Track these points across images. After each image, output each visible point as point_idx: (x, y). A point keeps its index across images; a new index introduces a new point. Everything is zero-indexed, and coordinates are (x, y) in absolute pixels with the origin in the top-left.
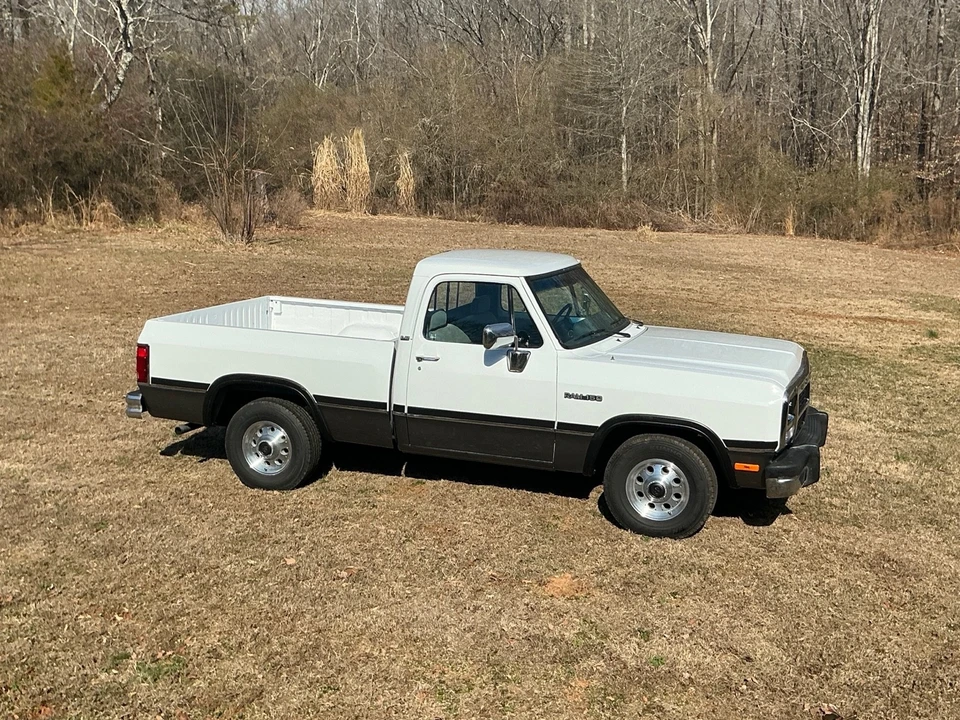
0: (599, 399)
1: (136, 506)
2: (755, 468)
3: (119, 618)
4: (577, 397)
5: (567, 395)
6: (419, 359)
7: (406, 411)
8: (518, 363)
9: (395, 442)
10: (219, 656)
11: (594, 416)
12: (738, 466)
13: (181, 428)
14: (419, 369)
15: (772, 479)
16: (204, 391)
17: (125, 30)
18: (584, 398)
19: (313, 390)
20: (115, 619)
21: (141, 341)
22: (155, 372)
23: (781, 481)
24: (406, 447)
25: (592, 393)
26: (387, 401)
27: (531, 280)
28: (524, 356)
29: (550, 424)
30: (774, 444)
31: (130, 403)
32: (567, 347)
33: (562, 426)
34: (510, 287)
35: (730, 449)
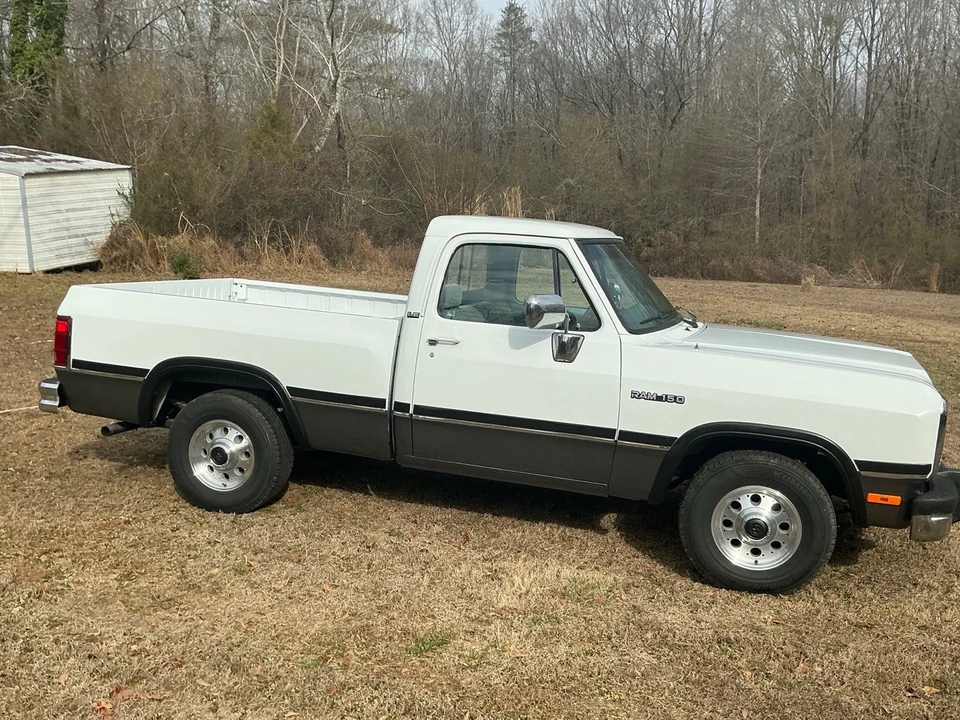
0: (680, 400)
2: (895, 500)
4: (647, 397)
5: (635, 395)
6: (433, 343)
7: (411, 411)
8: (566, 352)
9: (393, 454)
11: (673, 424)
12: (873, 497)
13: (110, 428)
14: (432, 355)
15: (922, 517)
16: (141, 379)
18: (659, 399)
19: (287, 380)
21: (62, 311)
22: (77, 352)
23: (934, 519)
24: (408, 459)
25: (671, 392)
26: (386, 397)
27: (583, 243)
28: (575, 341)
29: (610, 433)
30: (925, 469)
31: (45, 393)
32: (632, 332)
33: (625, 435)
34: (556, 251)
35: (863, 474)
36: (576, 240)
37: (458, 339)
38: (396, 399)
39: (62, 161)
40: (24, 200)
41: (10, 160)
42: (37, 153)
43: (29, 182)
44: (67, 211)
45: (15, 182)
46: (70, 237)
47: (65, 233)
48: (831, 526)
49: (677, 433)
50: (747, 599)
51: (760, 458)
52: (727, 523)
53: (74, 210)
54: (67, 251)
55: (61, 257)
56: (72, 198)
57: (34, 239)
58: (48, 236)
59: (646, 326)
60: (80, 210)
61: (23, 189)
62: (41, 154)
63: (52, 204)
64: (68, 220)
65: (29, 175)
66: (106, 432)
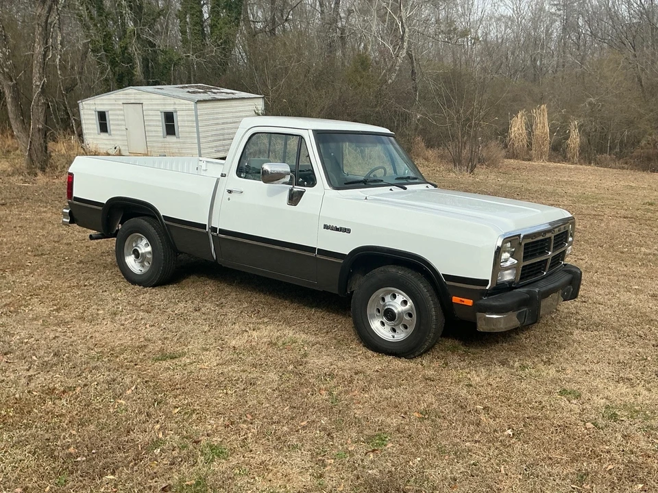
0: (347, 231)
2: (469, 302)
4: (332, 228)
5: (326, 227)
6: (230, 192)
7: (218, 232)
8: (294, 198)
11: (344, 245)
12: (456, 299)
13: (93, 236)
14: (229, 199)
15: (481, 314)
16: (101, 208)
18: (337, 229)
21: (70, 171)
22: (75, 194)
25: (344, 226)
27: (320, 135)
28: (301, 194)
29: (312, 249)
30: (485, 282)
31: (64, 215)
32: (334, 188)
33: (321, 252)
34: (301, 138)
35: (448, 283)
36: (313, 130)
37: (243, 190)
39: (225, 92)
40: (197, 116)
41: (194, 92)
42: (212, 88)
43: (200, 106)
44: (223, 123)
45: (192, 105)
46: (224, 140)
47: (221, 137)
48: (432, 316)
49: (346, 251)
50: (387, 358)
51: (393, 270)
52: (378, 310)
53: (227, 123)
54: (222, 148)
55: (219, 151)
56: (226, 115)
57: (202, 140)
58: (210, 139)
60: (231, 123)
61: (196, 110)
62: (214, 89)
63: (214, 119)
64: (223, 129)
65: (199, 101)
66: (91, 237)
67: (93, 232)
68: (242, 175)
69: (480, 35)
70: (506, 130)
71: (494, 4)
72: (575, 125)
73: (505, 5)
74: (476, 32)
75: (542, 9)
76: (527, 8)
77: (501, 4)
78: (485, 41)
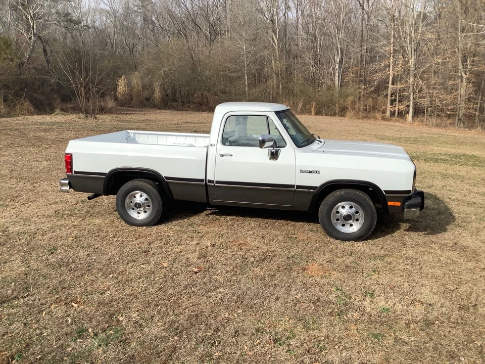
0: (318, 172)
1: (70, 239)
2: (399, 204)
3: (75, 305)
4: (306, 172)
5: (302, 171)
6: (222, 156)
7: (215, 183)
8: (274, 156)
9: (208, 200)
10: (141, 325)
11: (316, 181)
12: (390, 203)
14: (221, 160)
15: (407, 209)
16: (104, 177)
17: (33, 26)
18: (310, 172)
19: (164, 174)
20: (73, 306)
21: (68, 151)
22: (76, 167)
23: (413, 210)
25: (315, 170)
26: (204, 178)
27: (277, 113)
28: (277, 152)
29: (293, 186)
30: (409, 192)
31: (63, 185)
32: (298, 147)
33: (298, 187)
34: (267, 117)
35: (387, 195)
36: (275, 112)
37: (232, 154)
38: (207, 179)
52: (338, 220)
59: (304, 144)
66: (89, 198)
67: (90, 194)
68: (227, 144)
69: (89, 23)
70: (115, 88)
71: (96, 2)
72: (157, 85)
73: (104, 3)
74: (87, 21)
75: (128, 8)
76: (118, 6)
77: (101, 2)
78: (94, 26)
